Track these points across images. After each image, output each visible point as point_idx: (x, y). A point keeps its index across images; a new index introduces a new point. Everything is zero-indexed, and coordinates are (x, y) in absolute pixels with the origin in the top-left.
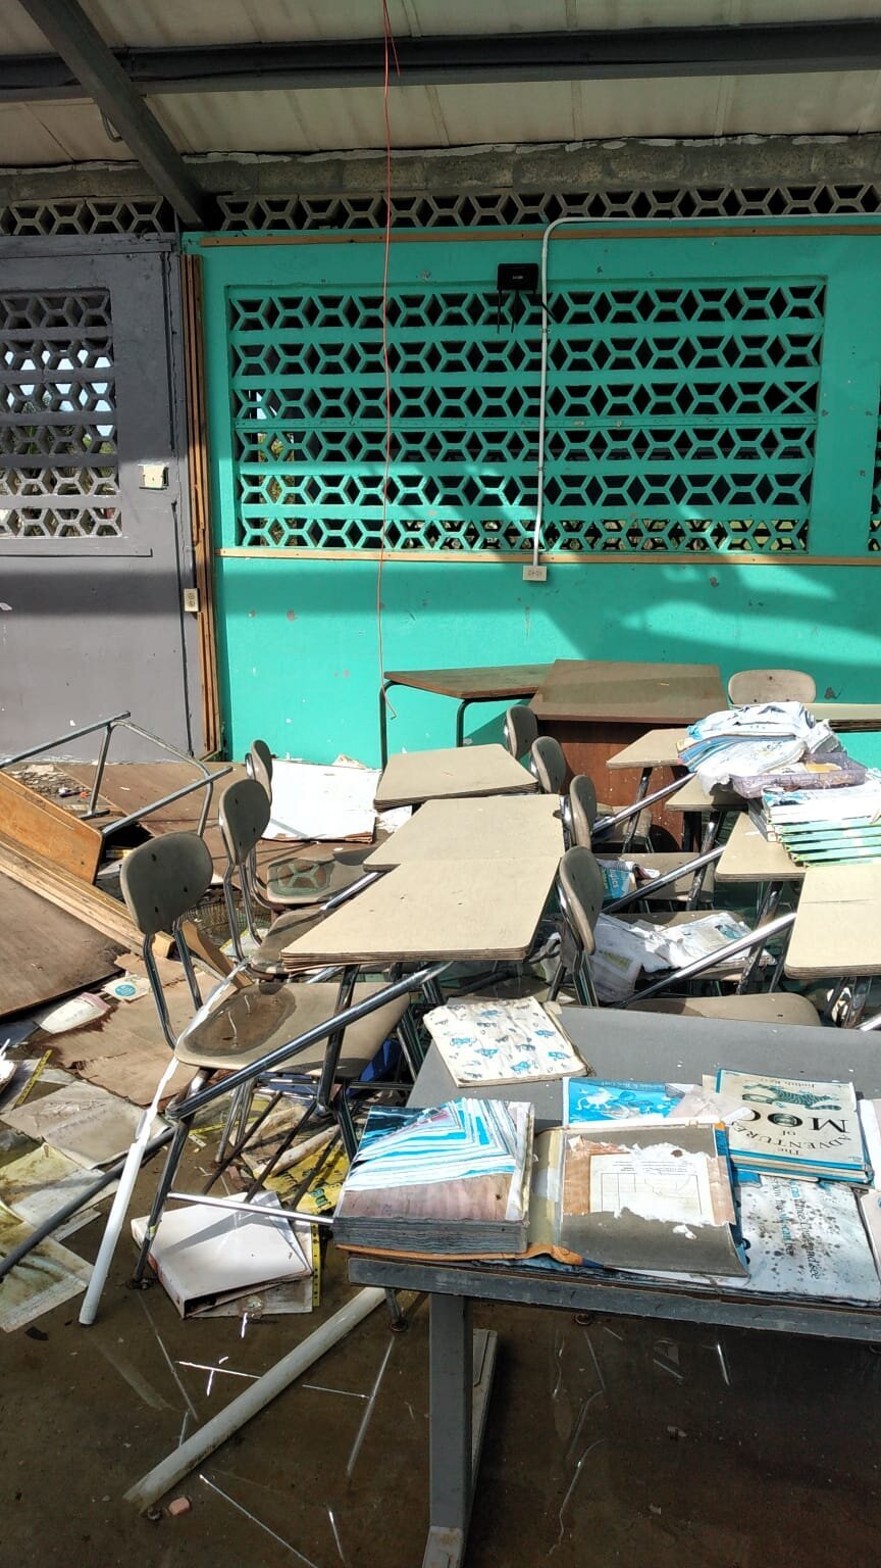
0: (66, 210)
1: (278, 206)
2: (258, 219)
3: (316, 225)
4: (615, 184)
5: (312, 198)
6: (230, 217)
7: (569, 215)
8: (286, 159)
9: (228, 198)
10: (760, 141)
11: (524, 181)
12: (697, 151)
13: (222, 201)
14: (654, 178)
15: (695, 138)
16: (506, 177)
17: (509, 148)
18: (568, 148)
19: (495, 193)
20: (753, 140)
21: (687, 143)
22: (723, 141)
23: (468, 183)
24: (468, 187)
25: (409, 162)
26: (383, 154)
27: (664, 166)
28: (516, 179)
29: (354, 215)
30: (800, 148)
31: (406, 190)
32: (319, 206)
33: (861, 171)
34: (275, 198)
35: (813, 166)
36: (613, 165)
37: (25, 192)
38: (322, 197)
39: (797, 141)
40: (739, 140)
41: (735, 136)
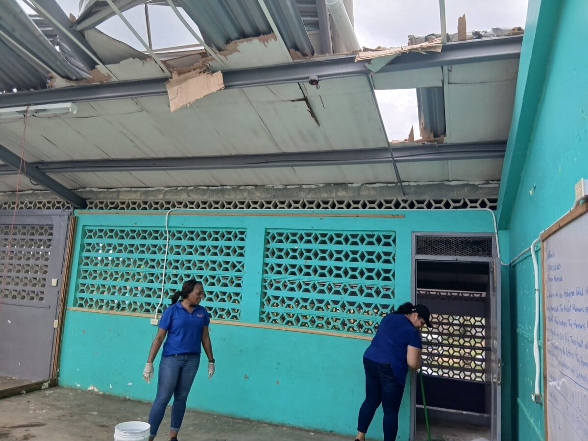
0: (49, 203)
1: (102, 203)
2: (96, 206)
3: (110, 209)
4: (191, 199)
5: (110, 201)
6: (89, 205)
7: (178, 208)
8: (106, 190)
9: (89, 200)
10: (231, 187)
11: (166, 198)
12: (213, 190)
13: (87, 201)
14: (201, 198)
15: (212, 186)
16: (161, 196)
17: (163, 188)
18: (179, 189)
19: (158, 201)
20: (228, 187)
21: (210, 188)
22: (220, 187)
23: (151, 198)
24: (151, 199)
25: (136, 192)
26: (130, 189)
27: (204, 194)
28: (164, 197)
29: (121, 206)
30: (241, 190)
31: (135, 199)
32: (112, 203)
33: (258, 197)
34: (101, 201)
35: (245, 195)
36: (190, 194)
37: (41, 197)
38: (113, 201)
39: (241, 188)
40: (225, 187)
41: (224, 186)
